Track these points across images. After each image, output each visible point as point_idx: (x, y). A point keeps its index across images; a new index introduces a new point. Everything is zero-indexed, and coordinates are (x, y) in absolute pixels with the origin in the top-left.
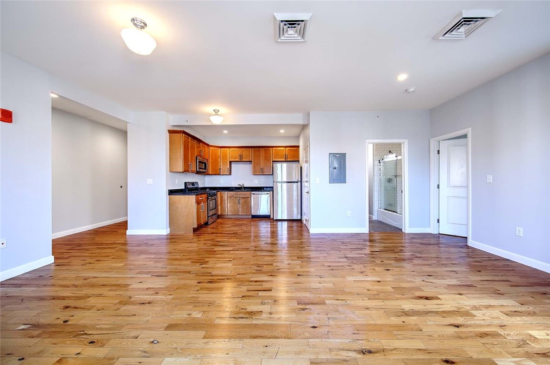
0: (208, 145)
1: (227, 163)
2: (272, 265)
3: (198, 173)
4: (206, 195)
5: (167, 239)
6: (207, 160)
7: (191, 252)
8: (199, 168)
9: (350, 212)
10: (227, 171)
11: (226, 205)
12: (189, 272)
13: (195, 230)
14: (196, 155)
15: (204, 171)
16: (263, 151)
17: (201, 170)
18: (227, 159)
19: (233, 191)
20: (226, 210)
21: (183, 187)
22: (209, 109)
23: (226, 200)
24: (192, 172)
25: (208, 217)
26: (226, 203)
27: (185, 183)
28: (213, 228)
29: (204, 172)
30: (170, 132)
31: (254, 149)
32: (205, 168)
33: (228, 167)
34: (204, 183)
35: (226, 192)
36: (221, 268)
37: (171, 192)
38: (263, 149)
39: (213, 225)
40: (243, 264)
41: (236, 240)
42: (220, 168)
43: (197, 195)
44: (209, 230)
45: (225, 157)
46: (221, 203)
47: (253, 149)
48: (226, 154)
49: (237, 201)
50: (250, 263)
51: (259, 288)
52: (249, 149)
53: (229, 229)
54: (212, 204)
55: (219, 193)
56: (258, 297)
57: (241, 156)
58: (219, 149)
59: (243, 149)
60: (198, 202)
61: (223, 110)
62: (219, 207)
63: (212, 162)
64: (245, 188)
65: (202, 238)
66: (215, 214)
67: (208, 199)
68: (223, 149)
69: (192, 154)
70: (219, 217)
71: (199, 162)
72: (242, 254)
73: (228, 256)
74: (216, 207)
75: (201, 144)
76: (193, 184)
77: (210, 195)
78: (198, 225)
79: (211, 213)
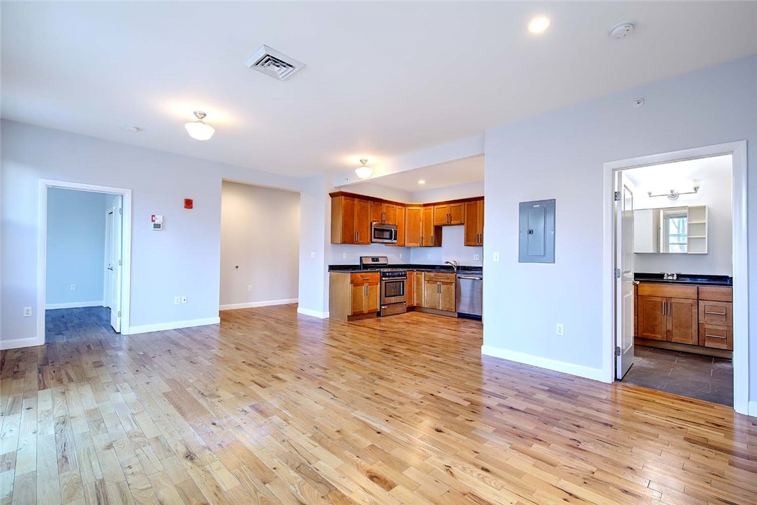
0: (401, 205)
1: (431, 229)
4: (375, 275)
6: (396, 226)
8: (376, 238)
9: (561, 326)
10: (430, 240)
11: (423, 293)
14: (369, 221)
17: (383, 239)
18: (430, 223)
20: (423, 300)
21: (357, 263)
22: (352, 159)
23: (423, 285)
25: (381, 305)
26: (423, 289)
27: (362, 258)
29: (387, 242)
30: (332, 195)
31: (468, 203)
32: (390, 238)
33: (432, 234)
35: (422, 272)
37: (333, 268)
42: (422, 237)
43: (352, 273)
45: (428, 220)
46: (418, 288)
47: (466, 203)
48: (430, 215)
49: (436, 288)
52: (460, 204)
57: (450, 216)
58: (422, 208)
59: (452, 205)
60: (355, 284)
61: (372, 159)
63: (409, 229)
64: (458, 267)
66: (399, 304)
67: (381, 280)
68: (426, 208)
69: (361, 220)
70: (414, 309)
71: (375, 229)
74: (404, 294)
75: (383, 204)
76: (375, 259)
79: (387, 301)
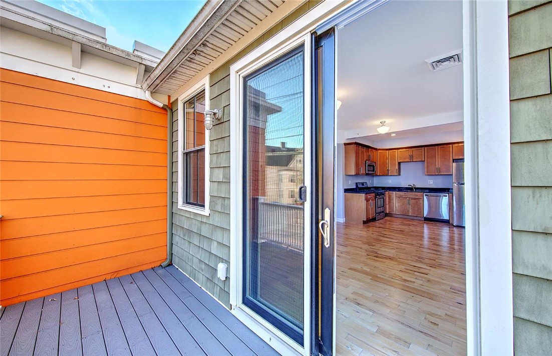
0: (376, 149)
1: (395, 164)
2: (435, 260)
3: (367, 174)
4: (374, 194)
5: (343, 225)
6: (375, 163)
7: (361, 237)
8: (368, 171)
10: (396, 172)
11: (395, 204)
12: (361, 248)
13: (365, 222)
14: (365, 160)
15: (373, 172)
16: (439, 149)
17: (370, 172)
18: (395, 161)
19: (402, 191)
20: (395, 209)
21: (354, 187)
22: (376, 122)
23: (394, 200)
24: (363, 175)
25: (376, 213)
26: (395, 202)
27: (357, 183)
28: (381, 223)
29: (372, 174)
30: (345, 144)
31: (428, 148)
32: (373, 170)
33: (397, 167)
34: (372, 183)
35: (394, 192)
36: (385, 251)
37: (346, 191)
38: (439, 147)
39: (381, 221)
40: (405, 253)
41: (402, 236)
42: (388, 170)
43: (366, 194)
44: (377, 224)
45: (393, 159)
46: (389, 202)
47: (426, 148)
48: (395, 156)
49: (406, 201)
50: (412, 254)
51: (417, 270)
52: (421, 148)
53: (397, 227)
54: (380, 202)
55: (387, 192)
56: (413, 274)
57: (411, 157)
58: (387, 151)
59: (414, 149)
60: (367, 200)
61: (389, 120)
62: (388, 206)
63: (380, 165)
64: (416, 188)
65: (371, 229)
66: (383, 212)
67: (376, 197)
68: (391, 151)
69: (361, 159)
70: (387, 215)
71: (368, 165)
72: (406, 247)
73: (392, 245)
74: (384, 206)
75: (370, 149)
76: (363, 184)
77: (377, 195)
78: (367, 219)
79: (379, 210)
